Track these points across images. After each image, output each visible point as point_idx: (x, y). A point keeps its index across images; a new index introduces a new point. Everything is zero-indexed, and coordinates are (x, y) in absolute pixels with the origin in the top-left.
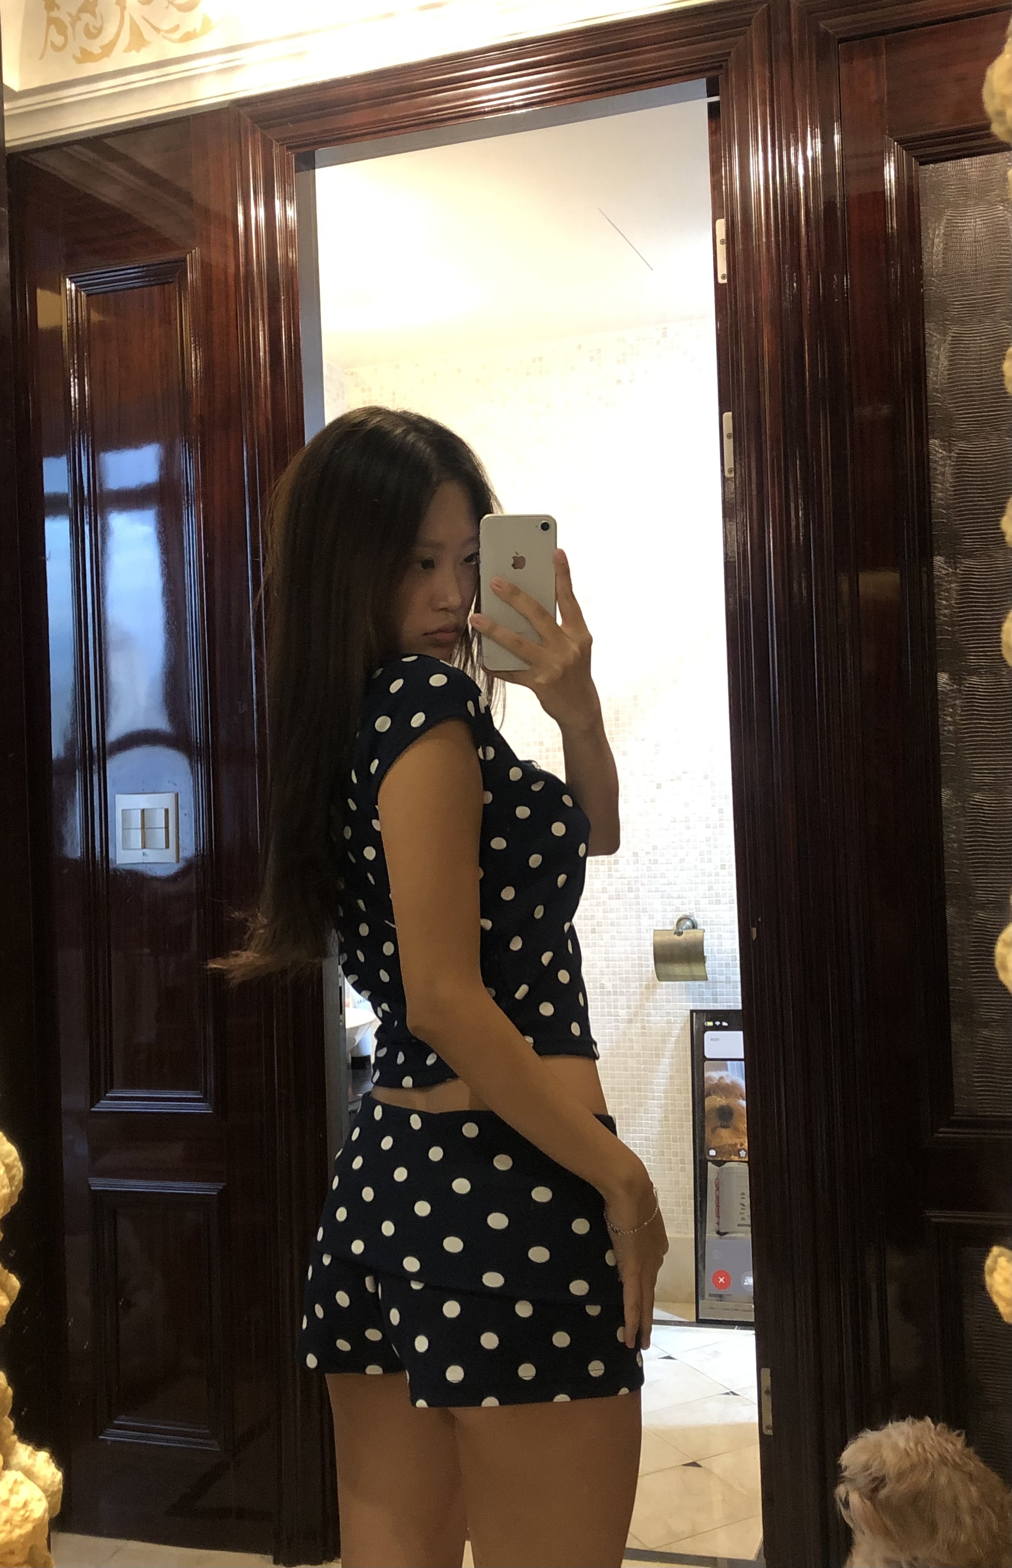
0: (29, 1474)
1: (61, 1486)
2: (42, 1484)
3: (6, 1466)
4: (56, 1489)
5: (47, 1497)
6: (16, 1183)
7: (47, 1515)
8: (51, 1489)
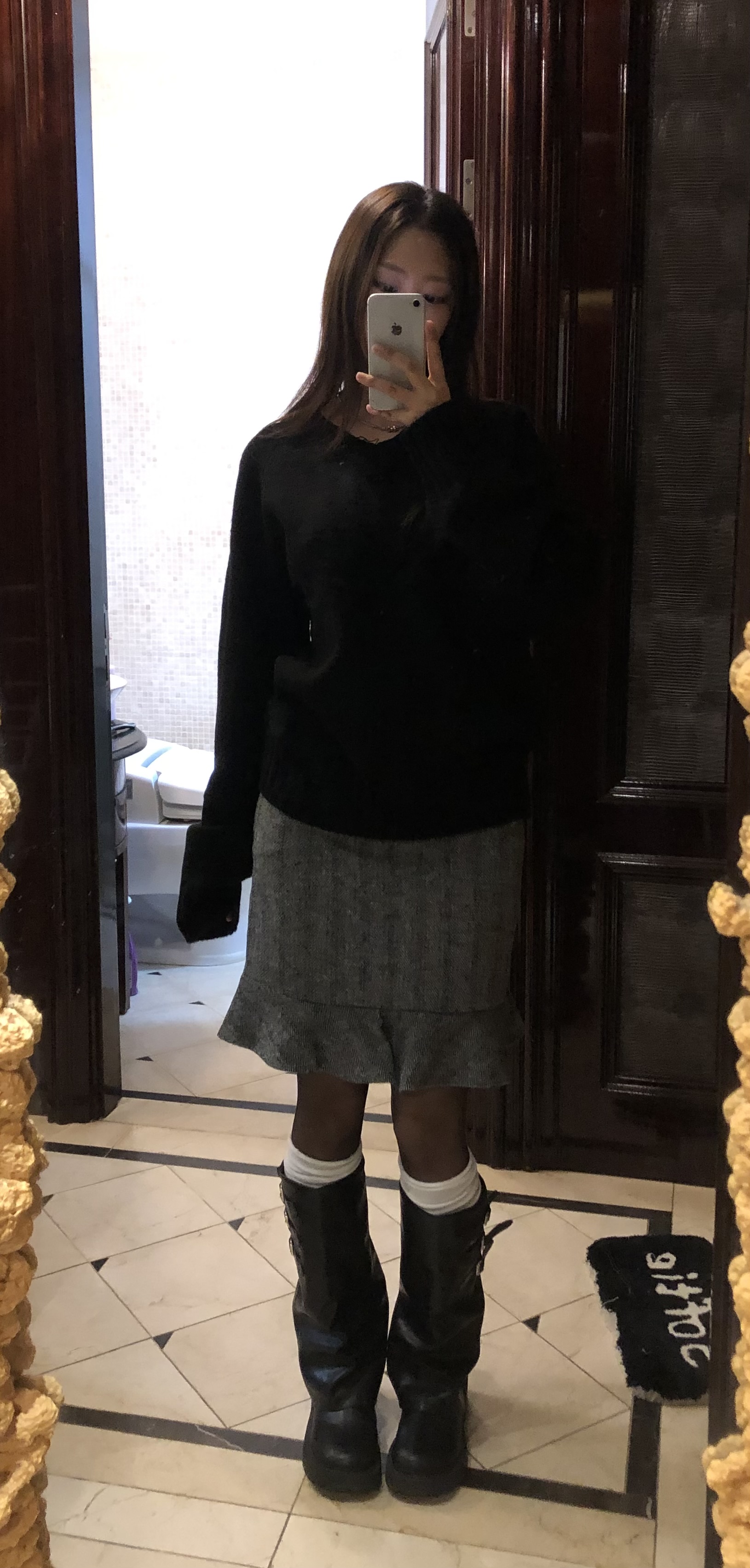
0: (20, 1011)
1: (41, 1023)
2: (29, 1019)
3: (4, 1005)
4: (38, 1024)
5: (33, 1028)
6: (15, 807)
7: (33, 1039)
8: (35, 1023)
